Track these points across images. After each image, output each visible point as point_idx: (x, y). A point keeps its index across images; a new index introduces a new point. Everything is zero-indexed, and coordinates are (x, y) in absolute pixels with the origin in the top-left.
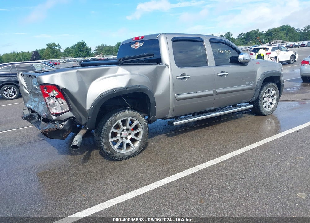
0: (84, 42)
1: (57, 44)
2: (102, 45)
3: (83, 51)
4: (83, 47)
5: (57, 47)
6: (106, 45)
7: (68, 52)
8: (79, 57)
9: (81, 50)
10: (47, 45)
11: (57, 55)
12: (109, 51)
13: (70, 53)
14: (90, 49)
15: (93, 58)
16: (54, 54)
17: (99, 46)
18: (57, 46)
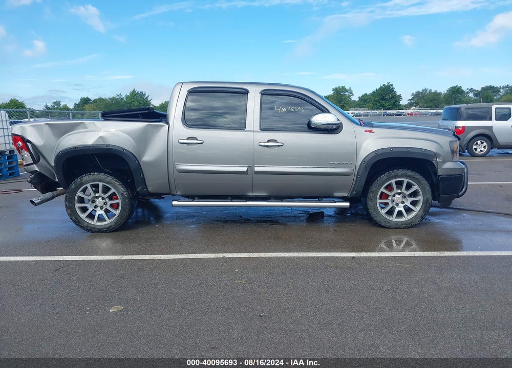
0: (392, 85)
1: (347, 88)
2: (423, 90)
3: (386, 100)
4: (388, 93)
5: (346, 93)
6: (430, 91)
7: (365, 101)
8: (378, 109)
9: (383, 99)
10: (333, 90)
11: (345, 105)
12: (432, 101)
13: (368, 102)
14: (400, 96)
15: (400, 111)
16: (340, 103)
17: (418, 93)
18: (347, 91)
